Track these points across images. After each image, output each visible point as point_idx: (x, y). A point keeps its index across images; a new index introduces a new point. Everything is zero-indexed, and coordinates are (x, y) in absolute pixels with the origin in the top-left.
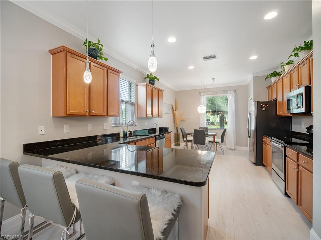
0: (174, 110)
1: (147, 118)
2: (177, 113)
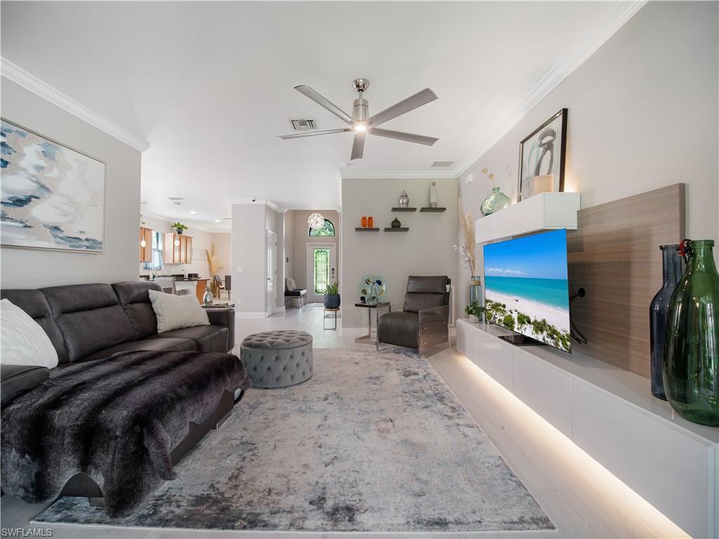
0: (210, 256)
1: (174, 264)
2: (213, 260)
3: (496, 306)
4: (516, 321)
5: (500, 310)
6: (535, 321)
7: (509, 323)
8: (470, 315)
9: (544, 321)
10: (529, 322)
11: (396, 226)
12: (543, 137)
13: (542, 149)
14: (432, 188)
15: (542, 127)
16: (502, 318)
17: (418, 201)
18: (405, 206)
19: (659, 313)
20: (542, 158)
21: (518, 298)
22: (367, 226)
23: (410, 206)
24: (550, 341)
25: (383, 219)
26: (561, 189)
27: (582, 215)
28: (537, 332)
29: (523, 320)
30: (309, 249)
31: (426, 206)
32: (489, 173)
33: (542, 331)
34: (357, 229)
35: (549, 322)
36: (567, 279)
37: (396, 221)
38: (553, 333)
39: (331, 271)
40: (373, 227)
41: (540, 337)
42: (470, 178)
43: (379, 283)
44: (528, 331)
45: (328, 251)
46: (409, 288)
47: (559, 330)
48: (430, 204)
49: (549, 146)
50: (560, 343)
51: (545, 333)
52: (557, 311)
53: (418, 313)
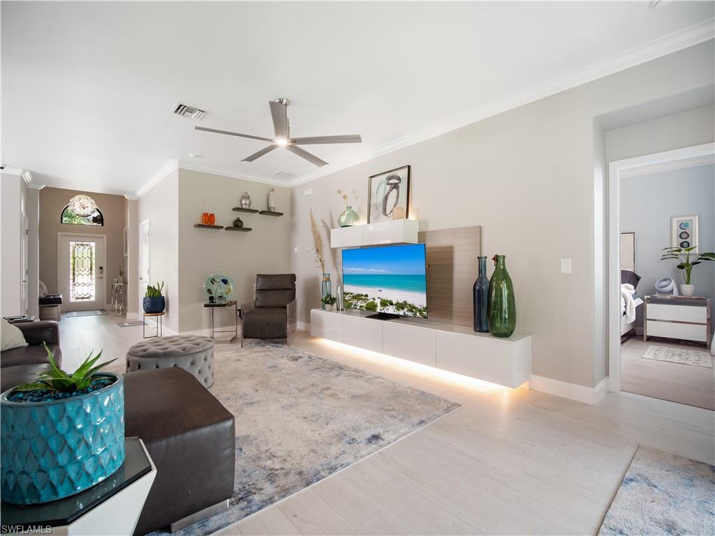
3: (358, 297)
4: (379, 305)
5: (362, 299)
6: (397, 303)
7: (371, 307)
8: (326, 305)
9: (405, 302)
10: (392, 304)
11: (238, 225)
12: (390, 178)
13: (389, 187)
14: (271, 193)
15: (390, 172)
16: (364, 305)
17: (259, 204)
18: (247, 207)
19: (478, 290)
20: (389, 193)
21: (380, 289)
22: (208, 222)
23: (251, 208)
24: (410, 314)
25: (225, 217)
26: (407, 217)
27: (422, 235)
28: (398, 310)
29: (385, 303)
30: (61, 240)
31: (265, 209)
32: (343, 194)
33: (403, 309)
34: (199, 226)
35: (409, 302)
36: (425, 274)
37: (238, 220)
38: (412, 308)
39: (99, 270)
40: (215, 224)
41: (401, 313)
42: (310, 191)
43: (225, 282)
44: (391, 310)
45: (93, 244)
46: (258, 285)
47: (417, 305)
48: (269, 208)
49: (396, 186)
50: (418, 314)
51: (406, 309)
52: (416, 295)
53: (286, 307)
